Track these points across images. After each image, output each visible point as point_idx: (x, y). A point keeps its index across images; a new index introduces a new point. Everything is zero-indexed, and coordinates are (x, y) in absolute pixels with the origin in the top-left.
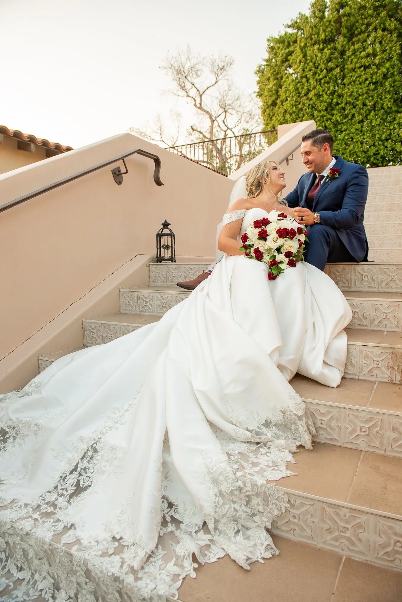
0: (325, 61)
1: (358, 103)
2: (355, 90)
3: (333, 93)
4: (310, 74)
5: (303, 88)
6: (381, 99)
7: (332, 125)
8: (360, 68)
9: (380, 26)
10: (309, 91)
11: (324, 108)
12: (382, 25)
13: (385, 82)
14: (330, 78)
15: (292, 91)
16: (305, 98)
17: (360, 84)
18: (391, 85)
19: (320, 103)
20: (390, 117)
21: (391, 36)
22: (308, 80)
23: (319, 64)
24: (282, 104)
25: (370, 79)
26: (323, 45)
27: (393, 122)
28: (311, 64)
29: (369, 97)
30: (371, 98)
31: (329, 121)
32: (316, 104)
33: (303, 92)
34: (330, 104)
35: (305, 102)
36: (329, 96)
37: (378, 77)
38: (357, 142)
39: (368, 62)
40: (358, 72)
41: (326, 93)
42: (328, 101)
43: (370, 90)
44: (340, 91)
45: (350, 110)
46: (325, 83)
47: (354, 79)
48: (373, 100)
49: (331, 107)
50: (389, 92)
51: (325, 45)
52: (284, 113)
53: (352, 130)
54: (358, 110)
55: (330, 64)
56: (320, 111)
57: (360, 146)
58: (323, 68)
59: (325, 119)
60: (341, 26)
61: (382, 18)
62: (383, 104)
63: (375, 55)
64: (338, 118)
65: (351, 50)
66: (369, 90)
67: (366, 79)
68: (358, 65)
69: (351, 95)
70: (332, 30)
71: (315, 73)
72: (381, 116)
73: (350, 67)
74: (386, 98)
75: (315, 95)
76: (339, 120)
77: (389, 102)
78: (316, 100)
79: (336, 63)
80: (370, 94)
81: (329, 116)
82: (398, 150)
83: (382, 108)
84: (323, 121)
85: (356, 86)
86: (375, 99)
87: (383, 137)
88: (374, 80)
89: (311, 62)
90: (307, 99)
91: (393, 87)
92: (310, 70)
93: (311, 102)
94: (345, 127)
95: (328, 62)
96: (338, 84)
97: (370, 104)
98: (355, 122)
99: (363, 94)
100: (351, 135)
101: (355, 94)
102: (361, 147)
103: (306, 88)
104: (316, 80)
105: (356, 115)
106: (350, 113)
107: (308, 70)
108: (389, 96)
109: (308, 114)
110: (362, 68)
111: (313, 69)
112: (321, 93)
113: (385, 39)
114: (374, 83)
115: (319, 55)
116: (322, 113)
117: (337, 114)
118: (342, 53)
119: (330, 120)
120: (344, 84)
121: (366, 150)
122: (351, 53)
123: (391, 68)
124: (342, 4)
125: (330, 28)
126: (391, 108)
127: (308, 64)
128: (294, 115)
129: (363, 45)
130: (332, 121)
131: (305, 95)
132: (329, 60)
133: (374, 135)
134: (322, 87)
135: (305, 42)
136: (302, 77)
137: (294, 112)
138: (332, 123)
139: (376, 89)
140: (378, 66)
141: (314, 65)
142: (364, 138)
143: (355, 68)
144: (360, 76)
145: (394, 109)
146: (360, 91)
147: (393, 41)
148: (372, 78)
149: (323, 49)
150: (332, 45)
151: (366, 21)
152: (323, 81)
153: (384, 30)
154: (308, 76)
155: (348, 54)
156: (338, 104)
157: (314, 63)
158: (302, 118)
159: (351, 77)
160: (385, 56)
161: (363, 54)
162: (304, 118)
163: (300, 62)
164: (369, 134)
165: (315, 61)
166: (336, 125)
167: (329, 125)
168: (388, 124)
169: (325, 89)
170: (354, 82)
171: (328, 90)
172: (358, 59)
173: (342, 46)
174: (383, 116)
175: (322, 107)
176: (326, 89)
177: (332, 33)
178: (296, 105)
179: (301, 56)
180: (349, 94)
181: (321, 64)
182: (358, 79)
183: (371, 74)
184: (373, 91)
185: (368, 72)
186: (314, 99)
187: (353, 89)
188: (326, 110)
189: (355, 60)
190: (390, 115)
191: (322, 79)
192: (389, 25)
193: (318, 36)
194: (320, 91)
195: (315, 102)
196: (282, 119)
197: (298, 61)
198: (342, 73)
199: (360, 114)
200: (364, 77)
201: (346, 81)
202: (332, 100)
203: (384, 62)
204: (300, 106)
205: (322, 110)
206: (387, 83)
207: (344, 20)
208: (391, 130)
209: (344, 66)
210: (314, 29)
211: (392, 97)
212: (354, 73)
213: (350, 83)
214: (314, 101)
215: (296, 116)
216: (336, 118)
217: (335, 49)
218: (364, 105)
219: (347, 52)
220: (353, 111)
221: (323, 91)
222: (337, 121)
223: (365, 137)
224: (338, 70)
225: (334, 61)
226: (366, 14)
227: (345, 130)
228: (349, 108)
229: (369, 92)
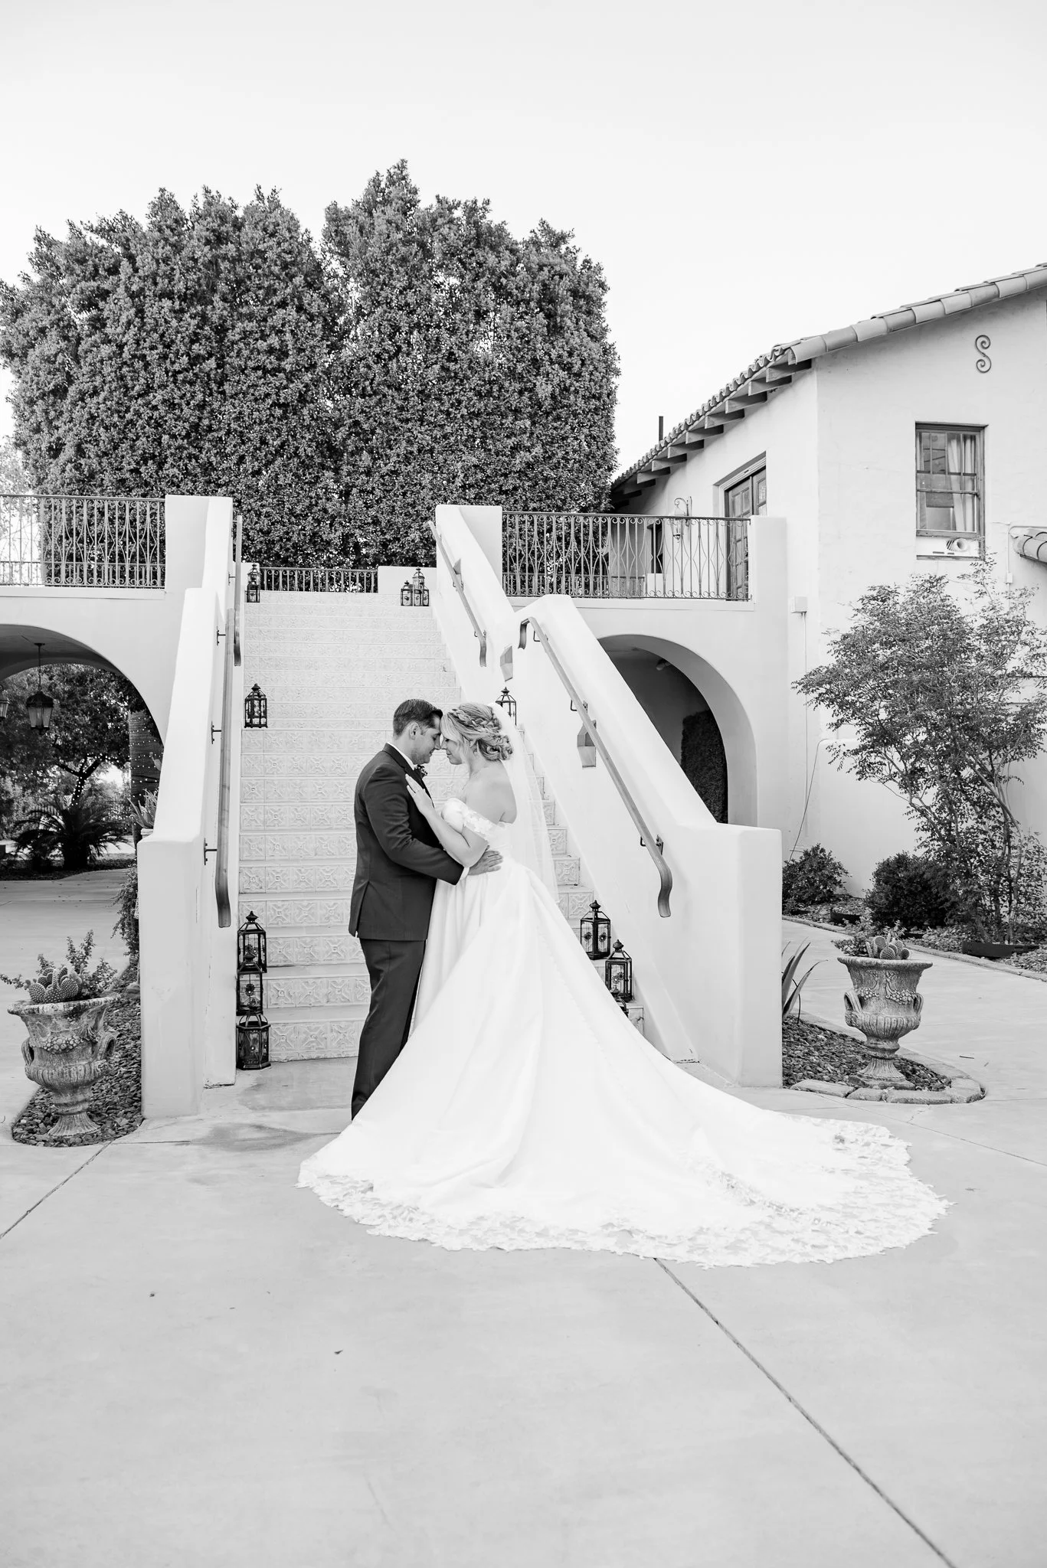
0: (187, 340)
1: (252, 436)
2: (247, 412)
3: (201, 406)
4: (153, 356)
5: (135, 379)
6: (294, 436)
7: (199, 470)
8: (256, 369)
9: (292, 300)
10: (148, 389)
11: (184, 433)
12: (296, 299)
13: (302, 408)
14: (195, 375)
15: (109, 379)
16: (140, 401)
17: (256, 400)
18: (312, 416)
19: (176, 420)
20: (310, 474)
21: (313, 325)
22: (147, 365)
23: (173, 342)
24: (82, 400)
25: (274, 396)
26: (180, 305)
27: (315, 483)
28: (156, 336)
29: (273, 430)
30: (275, 433)
31: (194, 460)
32: (166, 421)
33: (137, 388)
34: (195, 427)
35: (142, 410)
36: (194, 410)
37: (289, 394)
38: (249, 511)
39: (271, 363)
40: (252, 378)
41: (188, 404)
42: (191, 419)
43: (274, 418)
44: (216, 405)
45: (235, 446)
46: (184, 382)
47: (244, 388)
48: (279, 435)
49: (197, 431)
50: (308, 427)
51: (184, 305)
52: (88, 420)
53: (238, 487)
54: (251, 449)
55: (195, 347)
56: (173, 437)
57: (255, 519)
58: (181, 352)
59: (184, 455)
60: (217, 277)
61: (296, 287)
62: (297, 448)
63: (283, 354)
64: (213, 459)
65: (237, 330)
66: (273, 416)
67: (267, 395)
68: (251, 364)
69: (237, 419)
70: (199, 279)
71: (164, 357)
72: (294, 471)
73: (236, 362)
74: (303, 437)
75: (164, 401)
76: (214, 463)
77: (309, 446)
78: (167, 412)
79: (208, 348)
80: (274, 425)
81: (192, 450)
82: (324, 537)
83: (296, 454)
84: (180, 458)
85: (248, 403)
86: (284, 437)
87: (298, 509)
88: (282, 401)
89: (156, 331)
90: (147, 404)
91: (316, 420)
92: (152, 348)
93: (156, 414)
94: (225, 478)
95: (192, 342)
96: (211, 390)
97: (275, 443)
98: (246, 470)
99: (261, 422)
100: (236, 494)
101: (246, 418)
102: (256, 523)
103: (142, 381)
104: (167, 372)
105: (248, 459)
106: (235, 452)
107: (147, 345)
108: (308, 436)
109: (148, 437)
110: (260, 373)
111: (160, 347)
112: (176, 401)
113: (302, 328)
114: (280, 406)
115: (174, 323)
116: (180, 441)
117: (209, 450)
118: (221, 330)
119: (197, 458)
120: (223, 393)
121: (266, 529)
122: (237, 337)
123: (313, 384)
124: (220, 233)
125: (195, 274)
126: (312, 456)
127: (148, 333)
128: (114, 432)
129: (260, 326)
130: (201, 461)
131: (140, 395)
132: (195, 339)
133: (282, 503)
134: (179, 389)
135: (142, 284)
136: (134, 356)
137: (115, 425)
138: (200, 466)
139: (284, 416)
140: (291, 376)
141: (161, 340)
142: (263, 506)
143: (246, 368)
144: (255, 386)
145: (318, 460)
146: (256, 414)
147: (316, 336)
148: (277, 394)
149: (182, 311)
150: (199, 308)
151: (266, 284)
152: (180, 377)
153: (300, 309)
154: (148, 359)
155: (233, 335)
156: (210, 429)
157: (162, 336)
158: (134, 441)
159: (238, 382)
160: (303, 360)
161: (262, 345)
162: (138, 443)
163: (129, 323)
164: (273, 499)
165: (164, 333)
166: (206, 469)
167: (194, 469)
168: (306, 487)
169: (185, 395)
170: (245, 394)
171: (193, 397)
172: (252, 352)
173: (220, 318)
174: (297, 470)
175: (181, 428)
176: (188, 395)
177: (200, 285)
178: (119, 412)
179: (133, 311)
180: (233, 416)
181: (178, 342)
182: (252, 390)
183: (277, 388)
184: (279, 420)
185: (271, 383)
186: (162, 409)
187: (242, 407)
188: (188, 436)
189: (246, 353)
190: (311, 470)
191: (180, 372)
192: (309, 304)
193: (170, 282)
194: (175, 396)
195: (163, 417)
196: (85, 432)
197: (124, 319)
198: (219, 371)
199: (255, 458)
200: (264, 390)
201: (227, 387)
202: (200, 419)
203: (300, 370)
204: (128, 416)
205: (179, 435)
206: (305, 412)
207: (224, 265)
208: (311, 498)
209: (223, 357)
210: (162, 265)
211: (314, 437)
212: (243, 377)
213: (236, 394)
214: (162, 414)
215: (119, 433)
216: (208, 458)
217: (204, 319)
218: (263, 442)
219: (230, 331)
220: (242, 449)
221: (181, 398)
222: (211, 463)
223: (264, 502)
224: (212, 363)
225: (203, 341)
226: (267, 270)
227: (226, 484)
228: (234, 442)
229: (272, 419)
